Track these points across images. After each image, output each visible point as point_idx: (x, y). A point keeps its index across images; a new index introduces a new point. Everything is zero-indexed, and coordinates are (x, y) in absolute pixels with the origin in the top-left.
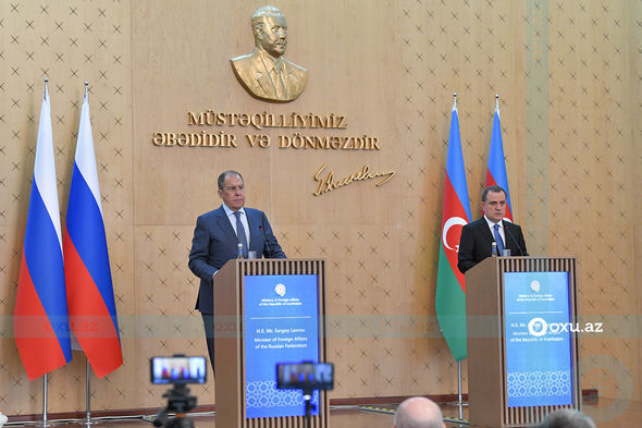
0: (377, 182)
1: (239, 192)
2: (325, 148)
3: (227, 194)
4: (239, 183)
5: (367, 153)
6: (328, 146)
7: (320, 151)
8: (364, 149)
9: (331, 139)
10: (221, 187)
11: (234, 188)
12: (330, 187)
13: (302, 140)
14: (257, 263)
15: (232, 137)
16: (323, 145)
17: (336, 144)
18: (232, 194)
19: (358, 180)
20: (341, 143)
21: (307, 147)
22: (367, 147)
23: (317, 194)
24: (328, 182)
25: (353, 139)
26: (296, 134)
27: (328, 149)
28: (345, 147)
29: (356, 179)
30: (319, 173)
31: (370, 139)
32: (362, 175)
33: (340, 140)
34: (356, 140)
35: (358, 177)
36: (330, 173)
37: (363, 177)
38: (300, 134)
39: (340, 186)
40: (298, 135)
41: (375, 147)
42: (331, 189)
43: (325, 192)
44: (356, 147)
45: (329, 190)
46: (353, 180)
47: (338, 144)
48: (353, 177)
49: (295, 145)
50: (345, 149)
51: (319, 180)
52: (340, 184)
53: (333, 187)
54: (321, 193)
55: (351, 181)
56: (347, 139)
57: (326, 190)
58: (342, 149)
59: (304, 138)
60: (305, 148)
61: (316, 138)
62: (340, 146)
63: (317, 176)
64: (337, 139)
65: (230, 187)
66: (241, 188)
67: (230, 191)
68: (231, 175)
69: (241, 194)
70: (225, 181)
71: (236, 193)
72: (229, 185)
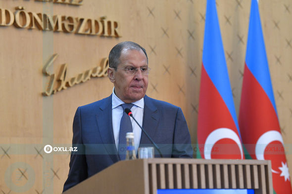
2: (56, 30)
5: (104, 40)
6: (60, 28)
7: (50, 35)
8: (102, 35)
9: (63, 18)
12: (63, 85)
13: (28, 17)
16: (53, 25)
17: (69, 27)
19: (97, 77)
20: (76, 25)
21: (34, 27)
22: (106, 34)
23: (48, 94)
24: (62, 78)
25: (89, 21)
26: (20, 8)
27: (59, 32)
28: (81, 31)
29: (94, 75)
30: (50, 64)
31: (109, 23)
32: (101, 71)
33: (75, 21)
34: (93, 23)
35: (97, 74)
36: (63, 66)
37: (103, 73)
38: (24, 8)
39: (76, 84)
40: (22, 9)
41: (116, 33)
42: (65, 88)
43: (57, 91)
44: (94, 32)
45: (63, 89)
46: (91, 76)
47: (72, 27)
48: (90, 73)
49: (19, 23)
50: (81, 34)
51: (51, 74)
52: (76, 81)
53: (67, 85)
54: (53, 93)
55: (89, 77)
56: (82, 20)
57: (60, 89)
58: (77, 33)
59: (30, 14)
60: (30, 29)
61: (45, 16)
62: (75, 30)
63: (47, 69)
64: (70, 19)
65: (127, 66)
66: (143, 69)
67: (127, 73)
68: (131, 49)
69: (143, 79)
70: (121, 57)
71: (135, 76)
72: (127, 64)
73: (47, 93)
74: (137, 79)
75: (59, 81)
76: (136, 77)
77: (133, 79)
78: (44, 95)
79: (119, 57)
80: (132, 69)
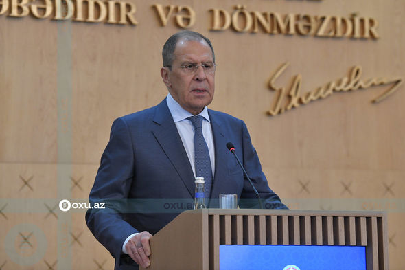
0: (374, 94)
1: (202, 73)
2: (287, 33)
3: (178, 78)
4: (205, 57)
5: (357, 45)
6: (292, 30)
7: (279, 39)
8: (352, 37)
9: (298, 18)
10: (168, 62)
11: (193, 65)
12: (294, 101)
13: (249, 17)
14: (245, 218)
15: (129, 7)
16: (283, 26)
17: (305, 27)
18: (188, 76)
19: (341, 91)
20: (314, 25)
21: (257, 30)
22: (357, 34)
23: (274, 113)
24: (292, 93)
25: (334, 19)
26: (239, 6)
27: (291, 35)
28: (321, 33)
29: (338, 89)
30: (277, 76)
31: (362, 21)
32: (349, 83)
33: (313, 20)
34: (339, 22)
35: (342, 87)
36: (295, 78)
37: (351, 86)
38: (245, 7)
39: (312, 101)
40: (242, 8)
41: (371, 33)
42: (297, 105)
43: (286, 109)
44: (339, 34)
45: (293, 107)
46: (334, 90)
47: (309, 28)
48: (333, 85)
49: (237, 26)
50: (321, 37)
51: (277, 88)
52: (312, 97)
53: (300, 101)
54: (280, 112)
55: (330, 92)
56: (323, 19)
57: (289, 107)
58: (316, 36)
59: (252, 14)
60: (252, 32)
61: (272, 16)
62: (312, 31)
63: (273, 82)
64: (307, 18)
65: (185, 62)
66: (207, 67)
67: (184, 71)
68: (190, 40)
69: (207, 79)
70: (176, 50)
71: (195, 75)
72: (184, 60)
73: (272, 112)
74: (197, 79)
75: (289, 97)
76: (197, 77)
77: (193, 79)
78: (269, 114)
79: (174, 51)
80: (190, 66)
